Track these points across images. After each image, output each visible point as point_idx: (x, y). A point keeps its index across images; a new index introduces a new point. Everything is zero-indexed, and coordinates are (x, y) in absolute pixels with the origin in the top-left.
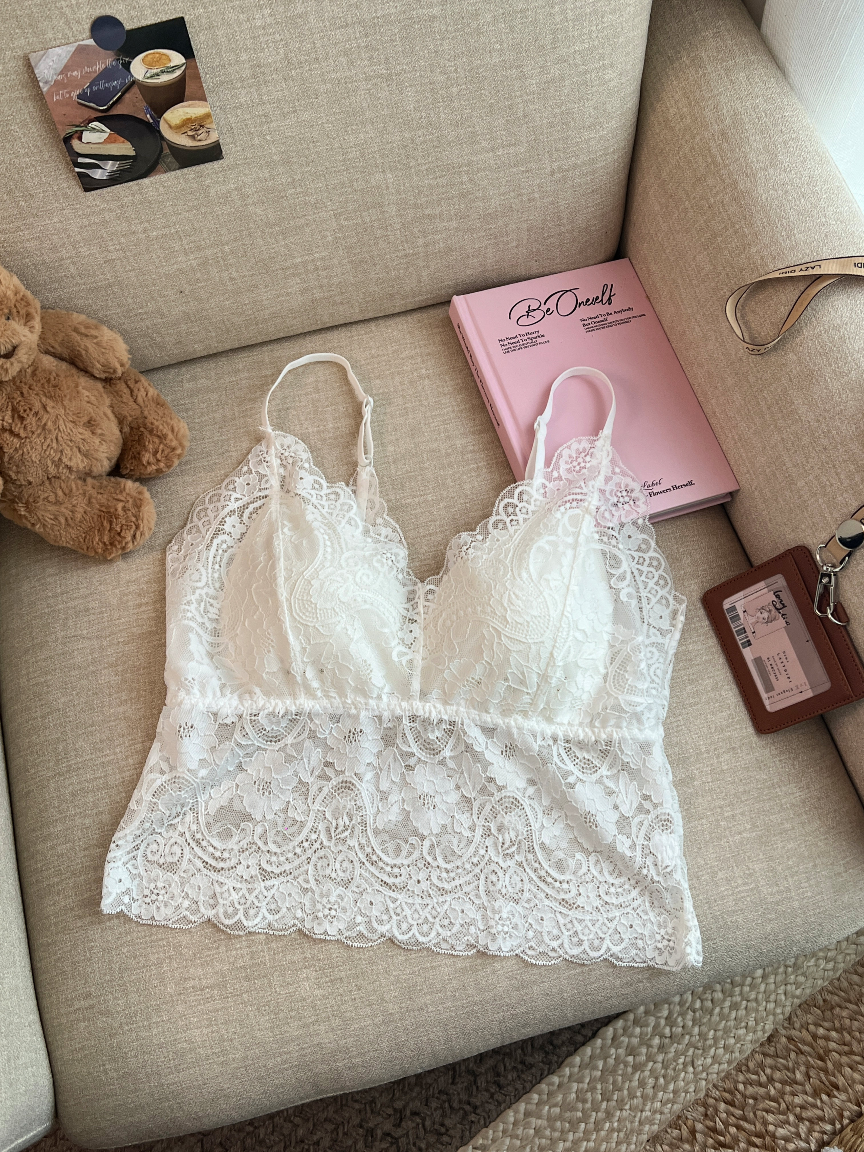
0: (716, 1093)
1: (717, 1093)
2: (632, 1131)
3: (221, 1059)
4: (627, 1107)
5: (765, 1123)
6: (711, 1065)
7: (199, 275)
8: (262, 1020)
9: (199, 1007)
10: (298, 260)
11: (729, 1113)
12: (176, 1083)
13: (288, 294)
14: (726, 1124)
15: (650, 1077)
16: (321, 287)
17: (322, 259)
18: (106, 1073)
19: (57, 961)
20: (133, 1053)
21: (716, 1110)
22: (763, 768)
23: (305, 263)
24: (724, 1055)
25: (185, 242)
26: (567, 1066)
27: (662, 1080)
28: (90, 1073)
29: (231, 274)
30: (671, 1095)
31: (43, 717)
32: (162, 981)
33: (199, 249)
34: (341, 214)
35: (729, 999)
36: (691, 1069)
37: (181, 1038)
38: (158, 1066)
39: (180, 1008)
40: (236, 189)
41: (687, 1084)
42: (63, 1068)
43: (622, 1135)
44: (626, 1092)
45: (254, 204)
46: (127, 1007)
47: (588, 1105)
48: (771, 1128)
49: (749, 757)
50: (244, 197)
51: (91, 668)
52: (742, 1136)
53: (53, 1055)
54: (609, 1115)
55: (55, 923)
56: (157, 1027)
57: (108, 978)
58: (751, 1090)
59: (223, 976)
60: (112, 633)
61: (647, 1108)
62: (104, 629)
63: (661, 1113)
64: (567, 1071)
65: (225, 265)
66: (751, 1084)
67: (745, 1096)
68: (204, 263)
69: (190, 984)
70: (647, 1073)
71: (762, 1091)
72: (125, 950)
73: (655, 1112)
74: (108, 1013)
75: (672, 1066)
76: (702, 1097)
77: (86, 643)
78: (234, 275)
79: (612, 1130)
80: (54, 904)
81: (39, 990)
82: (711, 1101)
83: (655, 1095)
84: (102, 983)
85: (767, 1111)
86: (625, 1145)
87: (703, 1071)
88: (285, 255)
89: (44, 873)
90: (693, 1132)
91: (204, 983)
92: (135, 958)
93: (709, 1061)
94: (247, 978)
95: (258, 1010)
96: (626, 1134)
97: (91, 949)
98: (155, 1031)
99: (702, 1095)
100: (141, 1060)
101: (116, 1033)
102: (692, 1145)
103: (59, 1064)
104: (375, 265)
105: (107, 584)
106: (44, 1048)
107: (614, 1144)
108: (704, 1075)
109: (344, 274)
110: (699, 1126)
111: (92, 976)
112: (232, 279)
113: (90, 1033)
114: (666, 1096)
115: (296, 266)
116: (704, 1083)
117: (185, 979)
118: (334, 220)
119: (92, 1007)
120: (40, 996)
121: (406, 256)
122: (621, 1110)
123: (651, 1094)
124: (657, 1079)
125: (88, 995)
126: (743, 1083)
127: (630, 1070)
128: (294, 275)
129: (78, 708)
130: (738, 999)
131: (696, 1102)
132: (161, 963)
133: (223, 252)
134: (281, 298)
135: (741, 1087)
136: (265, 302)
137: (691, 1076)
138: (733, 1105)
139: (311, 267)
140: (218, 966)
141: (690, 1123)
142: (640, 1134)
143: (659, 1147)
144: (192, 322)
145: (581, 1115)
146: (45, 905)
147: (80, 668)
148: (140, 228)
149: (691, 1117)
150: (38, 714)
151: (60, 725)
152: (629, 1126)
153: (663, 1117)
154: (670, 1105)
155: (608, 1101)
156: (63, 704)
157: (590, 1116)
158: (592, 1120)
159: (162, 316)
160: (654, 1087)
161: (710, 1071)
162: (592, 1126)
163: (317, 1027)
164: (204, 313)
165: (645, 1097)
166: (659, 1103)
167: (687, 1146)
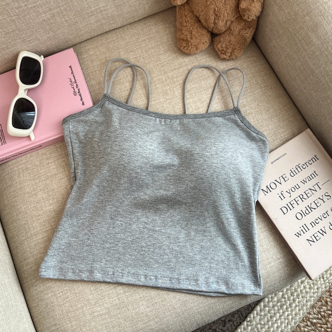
2: (304, 305)
4: (301, 297)
6: (330, 277)
7: (52, 21)
10: (94, 9)
13: (90, 24)
15: (307, 285)
16: (104, 18)
17: (103, 7)
19: (40, 313)
27: (312, 285)
29: (65, 19)
30: (317, 290)
32: (84, 315)
33: (50, 10)
36: (322, 279)
39: (93, 324)
41: (322, 285)
43: (300, 307)
44: (299, 292)
46: (72, 326)
47: (287, 299)
54: (294, 300)
55: (37, 298)
57: (62, 316)
59: (108, 309)
60: (39, 177)
61: (308, 296)
62: (35, 176)
63: (314, 297)
65: (63, 16)
68: (54, 16)
69: (96, 314)
72: (67, 305)
73: (311, 297)
76: (328, 289)
78: (67, 19)
79: (296, 306)
80: (35, 290)
81: (35, 325)
84: (60, 319)
86: (302, 310)
87: (327, 279)
88: (87, 8)
89: (29, 278)
90: (326, 302)
91: (101, 313)
92: (72, 307)
93: (329, 275)
94: (118, 308)
95: (125, 320)
97: (53, 306)
99: (328, 288)
102: (327, 307)
105: (34, 156)
107: (298, 311)
108: (327, 281)
109: (113, 12)
110: (328, 300)
111: (55, 317)
112: (66, 21)
114: (315, 291)
115: (92, 12)
116: (328, 284)
117: (94, 313)
119: (58, 329)
120: (36, 327)
122: (299, 298)
123: (309, 291)
124: (310, 285)
125: (56, 324)
127: (300, 284)
128: (92, 15)
129: (31, 210)
131: (326, 291)
133: (61, 10)
134: (88, 26)
136: (82, 28)
137: (323, 282)
139: (99, 11)
140: (106, 305)
141: (325, 299)
142: (307, 306)
143: (315, 309)
144: (52, 40)
145: (284, 303)
146: (32, 291)
147: (28, 193)
148: (23, 5)
149: (325, 297)
150: (15, 214)
151: (25, 217)
152: (302, 303)
153: (315, 298)
154: (316, 294)
155: (293, 296)
156: (24, 209)
157: (287, 303)
158: (288, 304)
159: (39, 40)
160: (309, 288)
161: (330, 279)
162: (288, 306)
163: (150, 323)
164: (57, 36)
165: (307, 292)
166: (312, 294)
167: (325, 308)
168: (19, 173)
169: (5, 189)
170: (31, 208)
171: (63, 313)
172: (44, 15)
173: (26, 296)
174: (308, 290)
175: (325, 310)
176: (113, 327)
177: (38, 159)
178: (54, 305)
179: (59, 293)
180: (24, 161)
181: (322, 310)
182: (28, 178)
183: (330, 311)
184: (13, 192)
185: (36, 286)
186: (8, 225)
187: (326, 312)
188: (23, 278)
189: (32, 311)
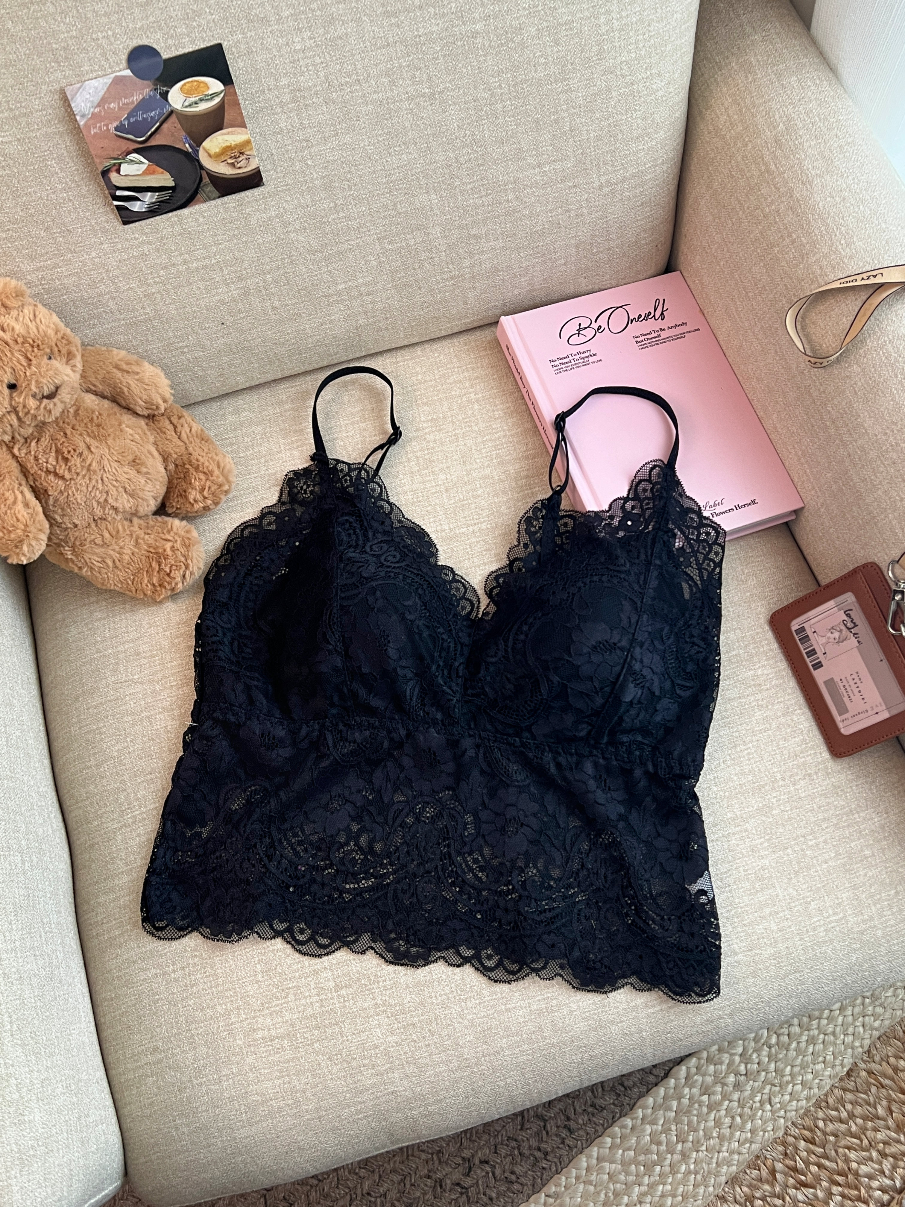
0: (795, 1131)
1: (797, 1130)
2: (709, 1172)
3: (294, 1111)
4: (704, 1148)
5: (847, 1160)
6: (789, 1102)
7: (240, 306)
8: (335, 1069)
9: (270, 1058)
10: (342, 286)
11: (810, 1152)
12: (249, 1137)
13: (331, 322)
14: (807, 1163)
15: (726, 1116)
16: (366, 313)
17: (367, 284)
18: (177, 1129)
19: (122, 1015)
20: (204, 1108)
21: (796, 1148)
22: (840, 793)
23: (348, 290)
24: (802, 1091)
25: (226, 272)
26: (639, 1108)
27: (738, 1119)
28: (160, 1129)
29: (273, 303)
30: (749, 1135)
31: (98, 766)
32: (231, 1033)
33: (240, 279)
34: (384, 238)
35: (806, 1033)
36: (768, 1107)
37: (252, 1091)
38: (230, 1120)
39: (250, 1060)
40: (277, 216)
41: (765, 1123)
42: (132, 1125)
43: (699, 1177)
44: (701, 1132)
45: (296, 231)
46: (196, 1059)
47: (663, 1148)
48: (854, 1165)
49: (825, 783)
50: (285, 225)
51: (145, 714)
52: (824, 1174)
53: (121, 1112)
54: (685, 1156)
55: (118, 977)
56: (227, 1080)
57: (175, 1031)
58: (831, 1127)
59: (293, 1025)
61: (724, 1148)
62: (156, 673)
63: (739, 1154)
64: (640, 1113)
65: (267, 295)
66: (831, 1121)
67: (825, 1134)
68: (246, 294)
69: (260, 1034)
70: (723, 1112)
71: (843, 1127)
72: (191, 1002)
73: (732, 1153)
74: (177, 1068)
75: (748, 1105)
76: (781, 1135)
77: (139, 688)
78: (277, 304)
79: (688, 1172)
80: (116, 957)
82: (790, 1139)
83: (732, 1135)
84: (169, 1037)
85: (849, 1148)
86: (703, 1187)
87: (781, 1109)
88: (328, 282)
89: (104, 925)
90: (773, 1172)
91: (273, 1033)
92: (202, 1010)
93: (787, 1097)
94: (317, 1027)
95: (330, 1059)
96: (703, 1176)
97: (156, 1002)
98: (225, 1084)
99: (780, 1133)
100: (212, 1115)
101: (185, 1088)
102: (773, 1186)
103: (128, 1121)
104: (420, 288)
105: (158, 626)
106: (112, 1105)
107: (691, 1187)
108: (782, 1113)
109: (388, 299)
110: (779, 1166)
111: (158, 1030)
112: (274, 308)
113: (159, 1088)
114: (744, 1136)
115: (339, 293)
116: (782, 1120)
117: (254, 1030)
118: (377, 244)
119: (160, 1061)
121: (452, 278)
122: (697, 1151)
123: (728, 1134)
124: (733, 1118)
125: (156, 1050)
126: (823, 1120)
127: (705, 1110)
128: (337, 302)
130: (816, 1032)
131: (775, 1141)
132: (229, 1014)
133: (264, 281)
134: (324, 326)
135: (821, 1124)
136: (308, 331)
137: (769, 1114)
138: (813, 1143)
139: (355, 293)
140: (287, 1016)
141: (769, 1163)
142: (718, 1176)
143: (738, 1189)
144: (234, 353)
145: (656, 1157)
146: (107, 959)
147: (132, 714)
148: (180, 260)
149: (768, 1156)
150: (93, 762)
151: (117, 773)
152: (706, 1168)
153: (741, 1158)
154: (748, 1145)
155: (683, 1142)
156: (118, 751)
157: (665, 1159)
158: (668, 1162)
159: (204, 349)
160: (730, 1127)
161: (789, 1108)
162: (667, 1169)
163: (391, 1075)
164: (247, 344)
165: (721, 1138)
166: (737, 1144)
167: (767, 1187)
168: (117, 663)
169: (77, 699)
170: (134, 751)
171: (177, 1023)
172: (223, 289)
173: (90, 970)
174: (726, 1131)
175: (766, 1194)
176: (297, 1074)
177: (168, 633)
178: (158, 1000)
179: (174, 971)
180: (133, 635)
181: (758, 1194)
182: (136, 677)
183: (779, 1198)
184: (96, 707)
185: (120, 947)
186: (73, 788)
187: (769, 1199)
188: (91, 925)
189: (99, 1010)
